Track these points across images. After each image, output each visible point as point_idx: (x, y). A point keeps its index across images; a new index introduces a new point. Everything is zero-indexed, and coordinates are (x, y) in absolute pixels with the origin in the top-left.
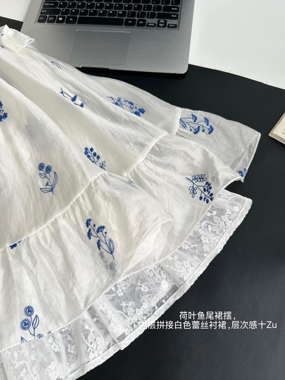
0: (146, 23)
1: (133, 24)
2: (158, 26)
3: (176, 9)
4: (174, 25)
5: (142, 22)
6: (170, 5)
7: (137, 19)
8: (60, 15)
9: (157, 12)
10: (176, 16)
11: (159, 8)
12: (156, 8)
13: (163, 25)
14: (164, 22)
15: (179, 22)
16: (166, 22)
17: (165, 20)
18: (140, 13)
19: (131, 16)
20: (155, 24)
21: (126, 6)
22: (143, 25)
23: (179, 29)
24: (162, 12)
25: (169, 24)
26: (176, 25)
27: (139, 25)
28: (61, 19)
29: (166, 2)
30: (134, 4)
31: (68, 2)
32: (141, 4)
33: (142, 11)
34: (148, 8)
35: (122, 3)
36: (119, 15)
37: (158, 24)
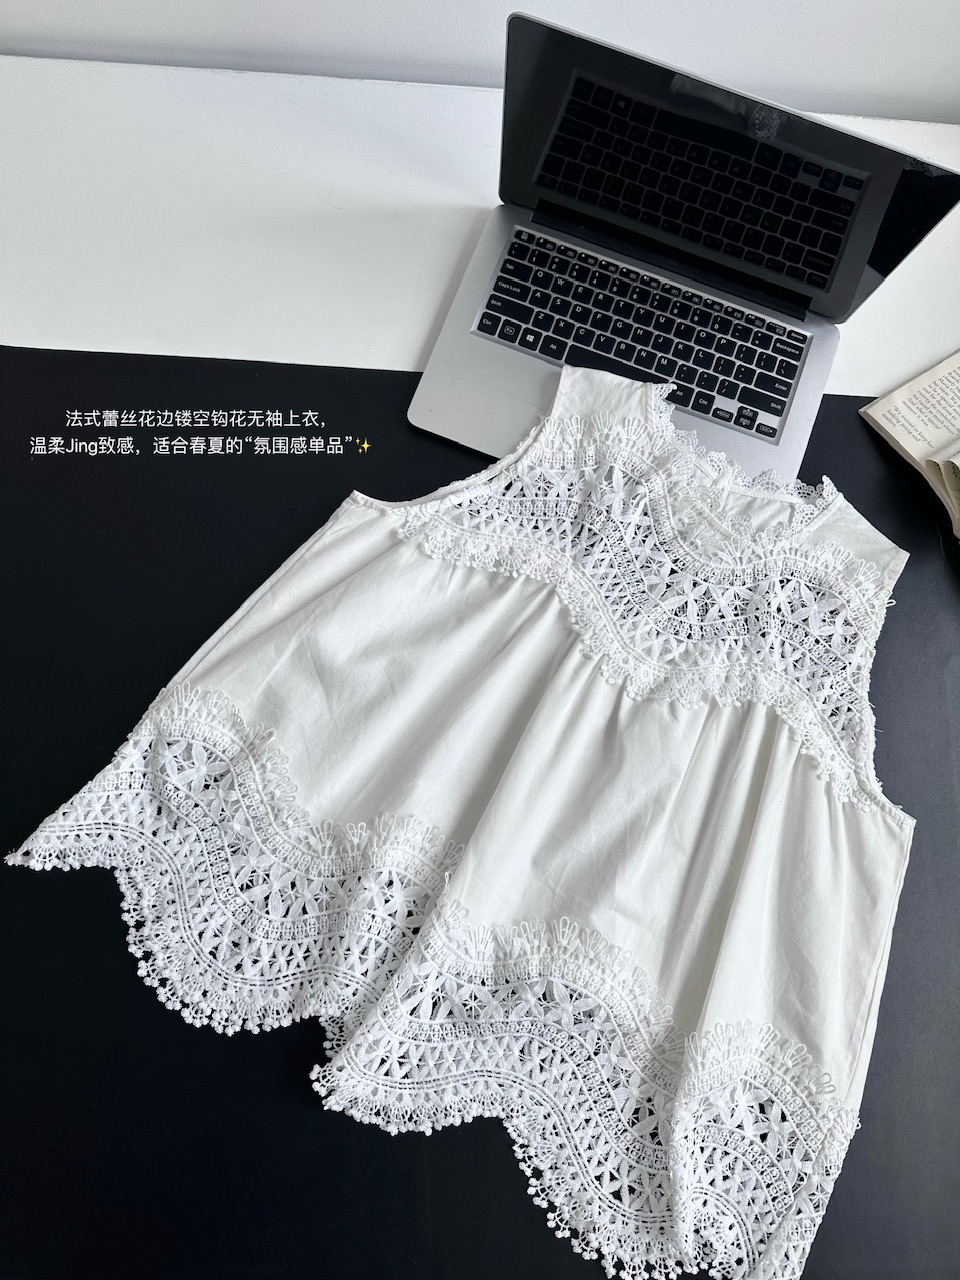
0: (714, 407)
1: (685, 401)
2: (737, 422)
3: (784, 388)
4: (771, 428)
6: (774, 374)
7: (697, 389)
8: (531, 326)
9: (742, 385)
10: (779, 407)
11: (746, 375)
12: (743, 373)
14: (751, 414)
15: (783, 424)
16: (756, 414)
17: (756, 410)
18: (706, 376)
19: (684, 379)
20: (732, 414)
21: (681, 346)
22: (705, 410)
23: (778, 442)
24: (752, 387)
25: (759, 424)
26: (774, 430)
27: (697, 407)
28: (530, 338)
29: (768, 363)
30: (697, 348)
31: (554, 295)
32: (712, 351)
33: (711, 372)
34: (726, 367)
35: (671, 336)
36: (659, 368)
37: (739, 417)
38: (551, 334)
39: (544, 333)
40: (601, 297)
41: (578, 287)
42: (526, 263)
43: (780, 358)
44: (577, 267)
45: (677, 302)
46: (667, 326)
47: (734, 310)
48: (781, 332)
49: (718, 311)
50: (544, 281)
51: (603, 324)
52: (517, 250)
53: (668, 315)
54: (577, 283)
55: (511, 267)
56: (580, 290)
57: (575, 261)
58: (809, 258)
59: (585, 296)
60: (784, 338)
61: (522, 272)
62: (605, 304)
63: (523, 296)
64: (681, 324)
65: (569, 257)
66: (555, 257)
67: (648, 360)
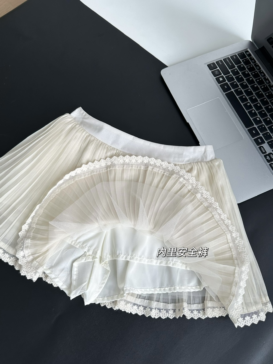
0: (262, 145)
5: (260, 141)
7: (261, 136)
8: (224, 76)
13: (269, 159)
18: (268, 134)
20: (266, 152)
21: (268, 119)
27: (256, 141)
28: (221, 79)
31: (241, 74)
35: (268, 114)
36: (255, 120)
37: (267, 155)
38: (229, 83)
39: (227, 81)
40: (256, 86)
41: (251, 78)
50: (242, 69)
51: (249, 93)
54: (252, 76)
55: (235, 58)
57: (257, 71)
59: (251, 82)
61: (237, 62)
63: (231, 67)
65: (257, 68)
66: (252, 65)
67: (254, 115)
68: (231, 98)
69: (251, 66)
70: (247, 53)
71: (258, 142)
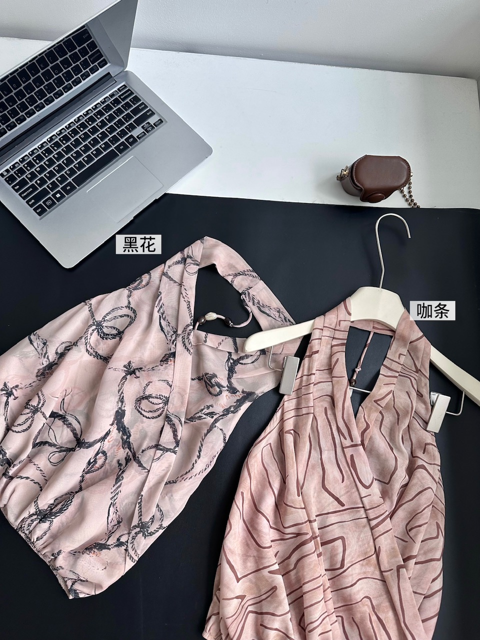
0: (136, 137)
1: (126, 147)
2: (148, 132)
3: (143, 106)
4: (159, 120)
5: (132, 140)
6: (134, 107)
7: (124, 140)
8: (52, 193)
9: (132, 121)
10: (151, 112)
11: (128, 117)
12: (126, 118)
13: (151, 127)
14: (147, 125)
15: (159, 115)
16: (148, 123)
17: (147, 122)
18: (120, 133)
19: (116, 143)
20: (143, 132)
21: (100, 136)
22: (135, 141)
23: (166, 122)
24: (135, 118)
25: (154, 124)
27: (131, 144)
28: (58, 195)
29: (127, 106)
30: (104, 130)
31: (43, 175)
32: (110, 125)
33: (119, 130)
34: (120, 123)
35: (93, 137)
36: (105, 149)
37: (146, 130)
38: (61, 186)
39: (59, 189)
40: (56, 156)
41: (45, 163)
42: (19, 179)
43: (128, 100)
44: (35, 158)
45: (78, 126)
46: (86, 136)
47: (95, 106)
48: (116, 93)
49: (91, 113)
50: (33, 176)
51: (69, 161)
52: (10, 180)
53: (81, 133)
54: (42, 163)
55: (18, 187)
56: (47, 163)
57: (31, 158)
58: (91, 60)
59: (51, 162)
60: (120, 93)
61: (23, 183)
62: (60, 156)
63: (35, 189)
64: (89, 130)
65: (27, 159)
66: (24, 166)
67: (98, 152)
68: (82, 180)
69: (26, 166)
70: (5, 174)
71: (133, 141)
